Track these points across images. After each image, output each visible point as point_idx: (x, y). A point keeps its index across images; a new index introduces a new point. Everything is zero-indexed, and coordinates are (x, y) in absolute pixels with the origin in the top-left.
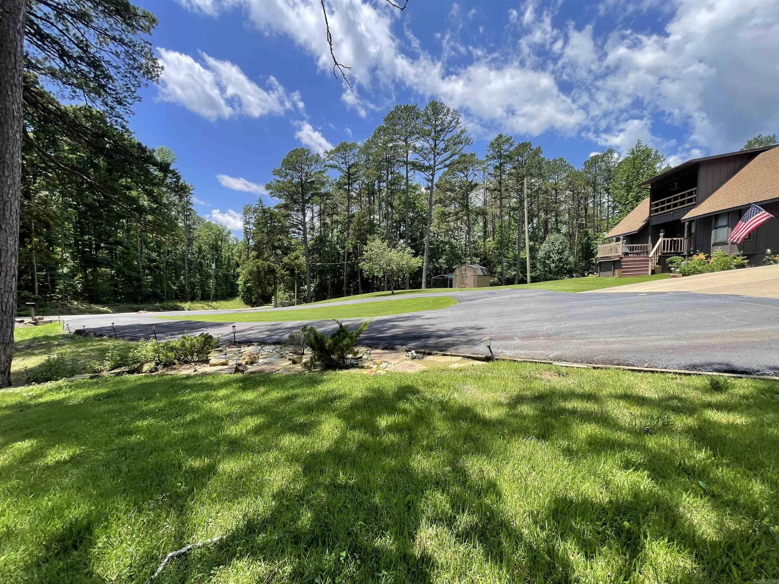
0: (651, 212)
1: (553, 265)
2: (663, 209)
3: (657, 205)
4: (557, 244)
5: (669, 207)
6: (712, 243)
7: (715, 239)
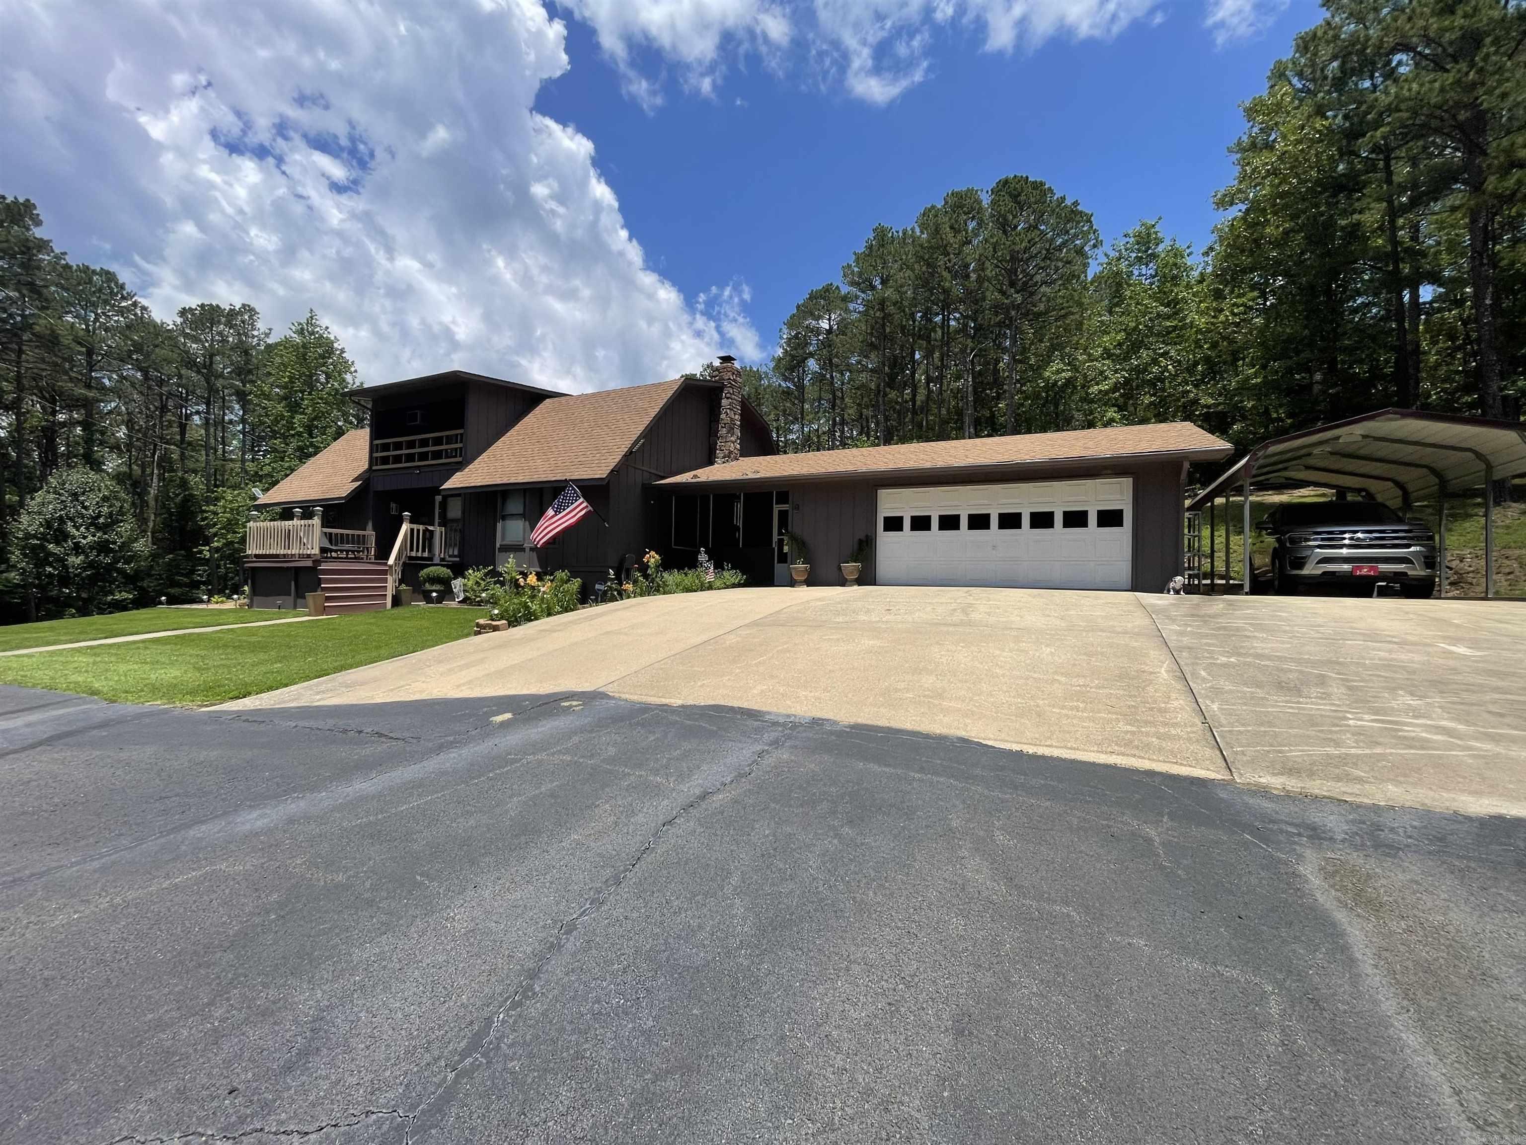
0: (372, 461)
1: (76, 560)
2: (397, 459)
3: (385, 447)
4: (91, 501)
5: (410, 458)
6: (498, 545)
7: (503, 538)
